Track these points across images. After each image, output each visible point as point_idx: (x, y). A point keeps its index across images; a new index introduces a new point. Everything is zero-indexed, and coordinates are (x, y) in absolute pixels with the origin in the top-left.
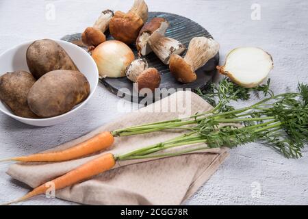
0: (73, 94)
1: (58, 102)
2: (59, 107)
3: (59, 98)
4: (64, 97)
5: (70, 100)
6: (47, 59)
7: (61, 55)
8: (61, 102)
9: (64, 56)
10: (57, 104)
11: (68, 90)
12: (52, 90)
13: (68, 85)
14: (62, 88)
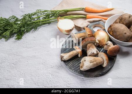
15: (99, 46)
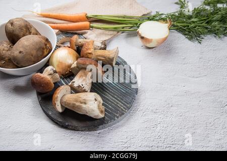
0: (41, 49)
1: (32, 55)
2: (33, 59)
3: (32, 52)
4: (35, 51)
5: (40, 53)
6: (20, 30)
7: (29, 27)
8: (34, 55)
9: (31, 27)
10: (31, 56)
11: (37, 47)
12: (26, 48)
13: (37, 43)
14: (33, 45)
15: (69, 74)
